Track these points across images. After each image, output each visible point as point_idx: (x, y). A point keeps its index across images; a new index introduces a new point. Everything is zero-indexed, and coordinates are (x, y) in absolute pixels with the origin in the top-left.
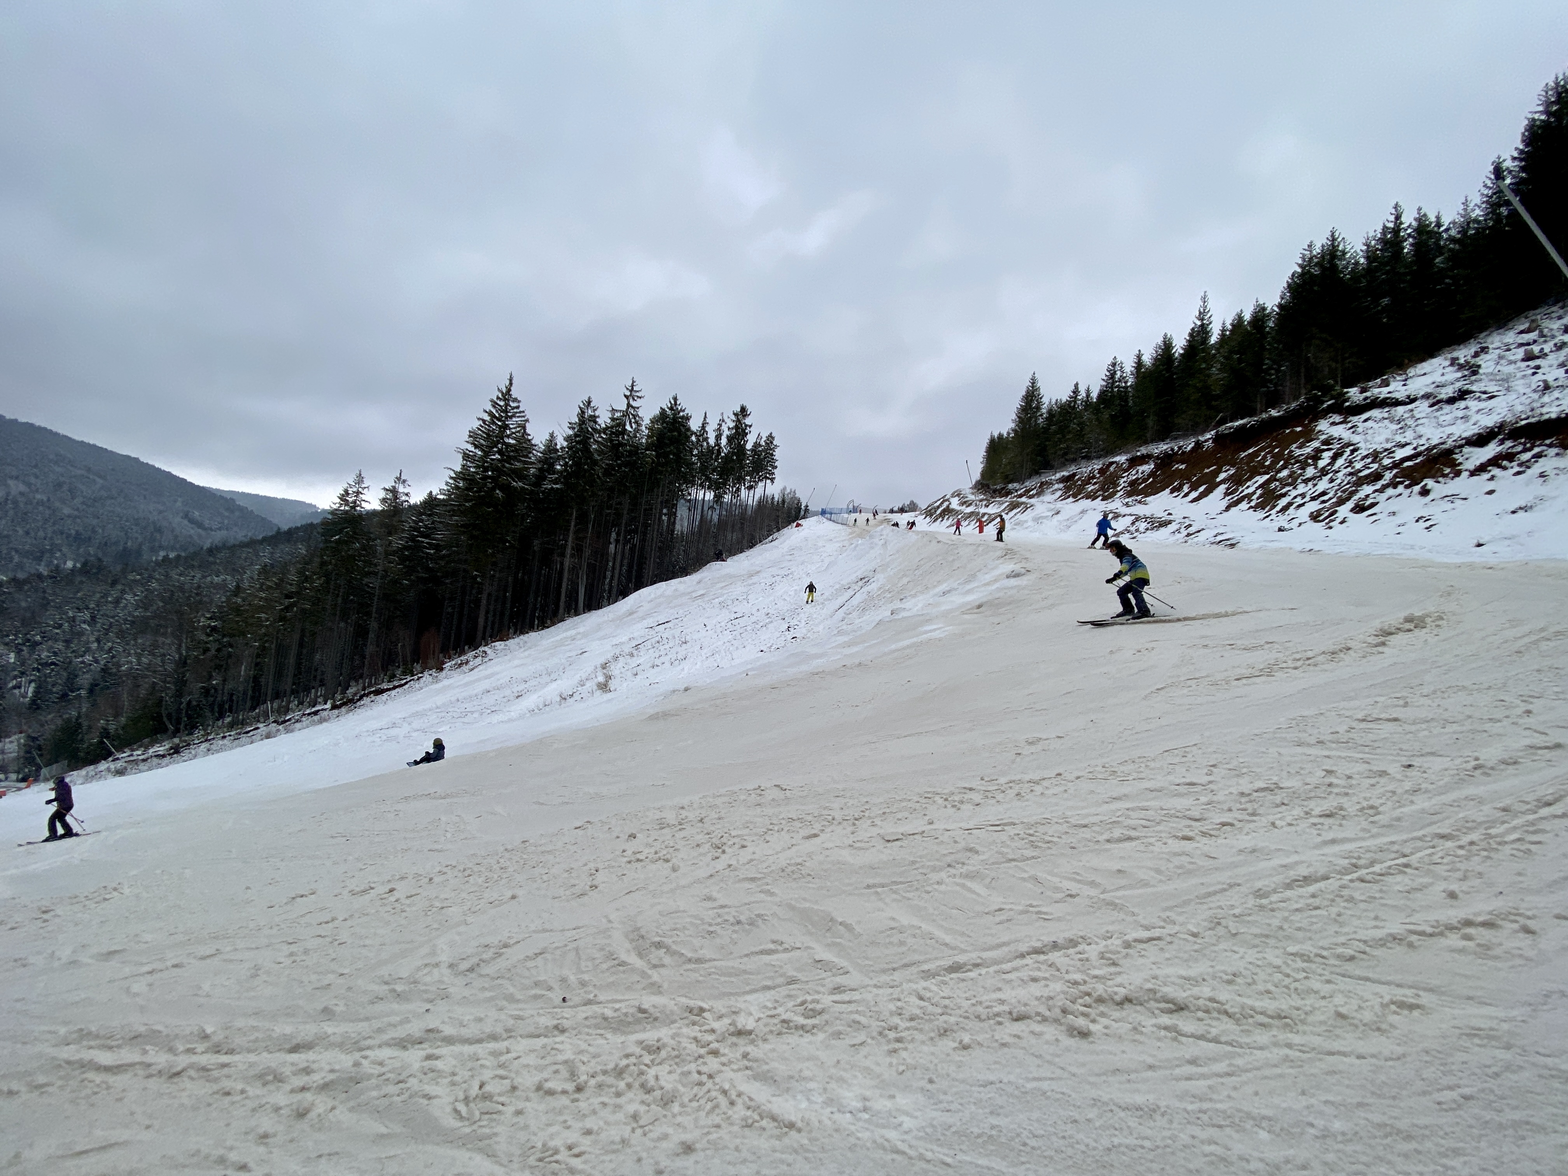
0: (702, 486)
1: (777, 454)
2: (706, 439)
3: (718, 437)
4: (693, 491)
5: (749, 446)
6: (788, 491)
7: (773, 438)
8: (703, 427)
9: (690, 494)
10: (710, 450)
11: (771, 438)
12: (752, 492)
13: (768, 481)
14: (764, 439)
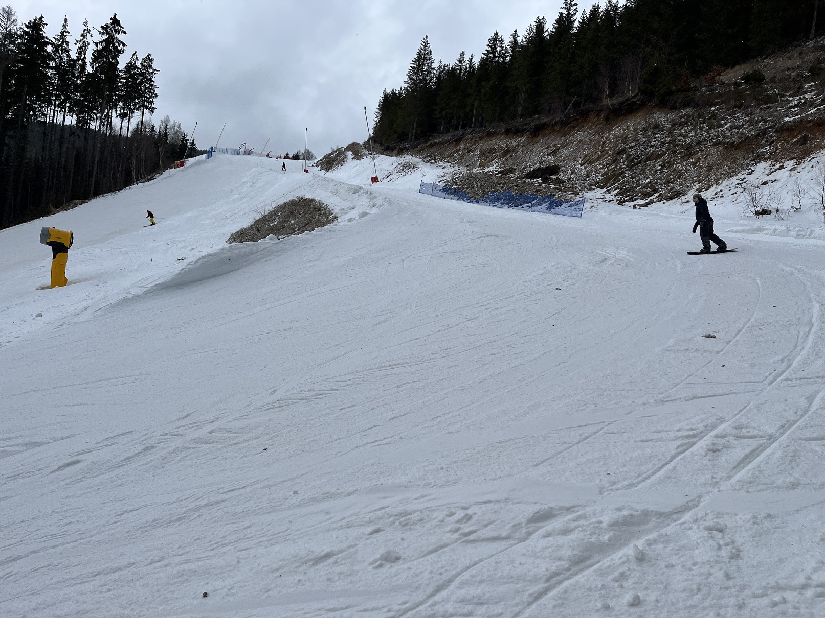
0: (61, 106)
1: (157, 79)
2: (67, 51)
3: (82, 50)
4: (49, 111)
5: (122, 66)
6: (172, 122)
7: (152, 60)
8: (63, 35)
9: (45, 116)
10: (72, 63)
11: (149, 60)
12: (126, 120)
13: (146, 111)
14: (140, 60)
